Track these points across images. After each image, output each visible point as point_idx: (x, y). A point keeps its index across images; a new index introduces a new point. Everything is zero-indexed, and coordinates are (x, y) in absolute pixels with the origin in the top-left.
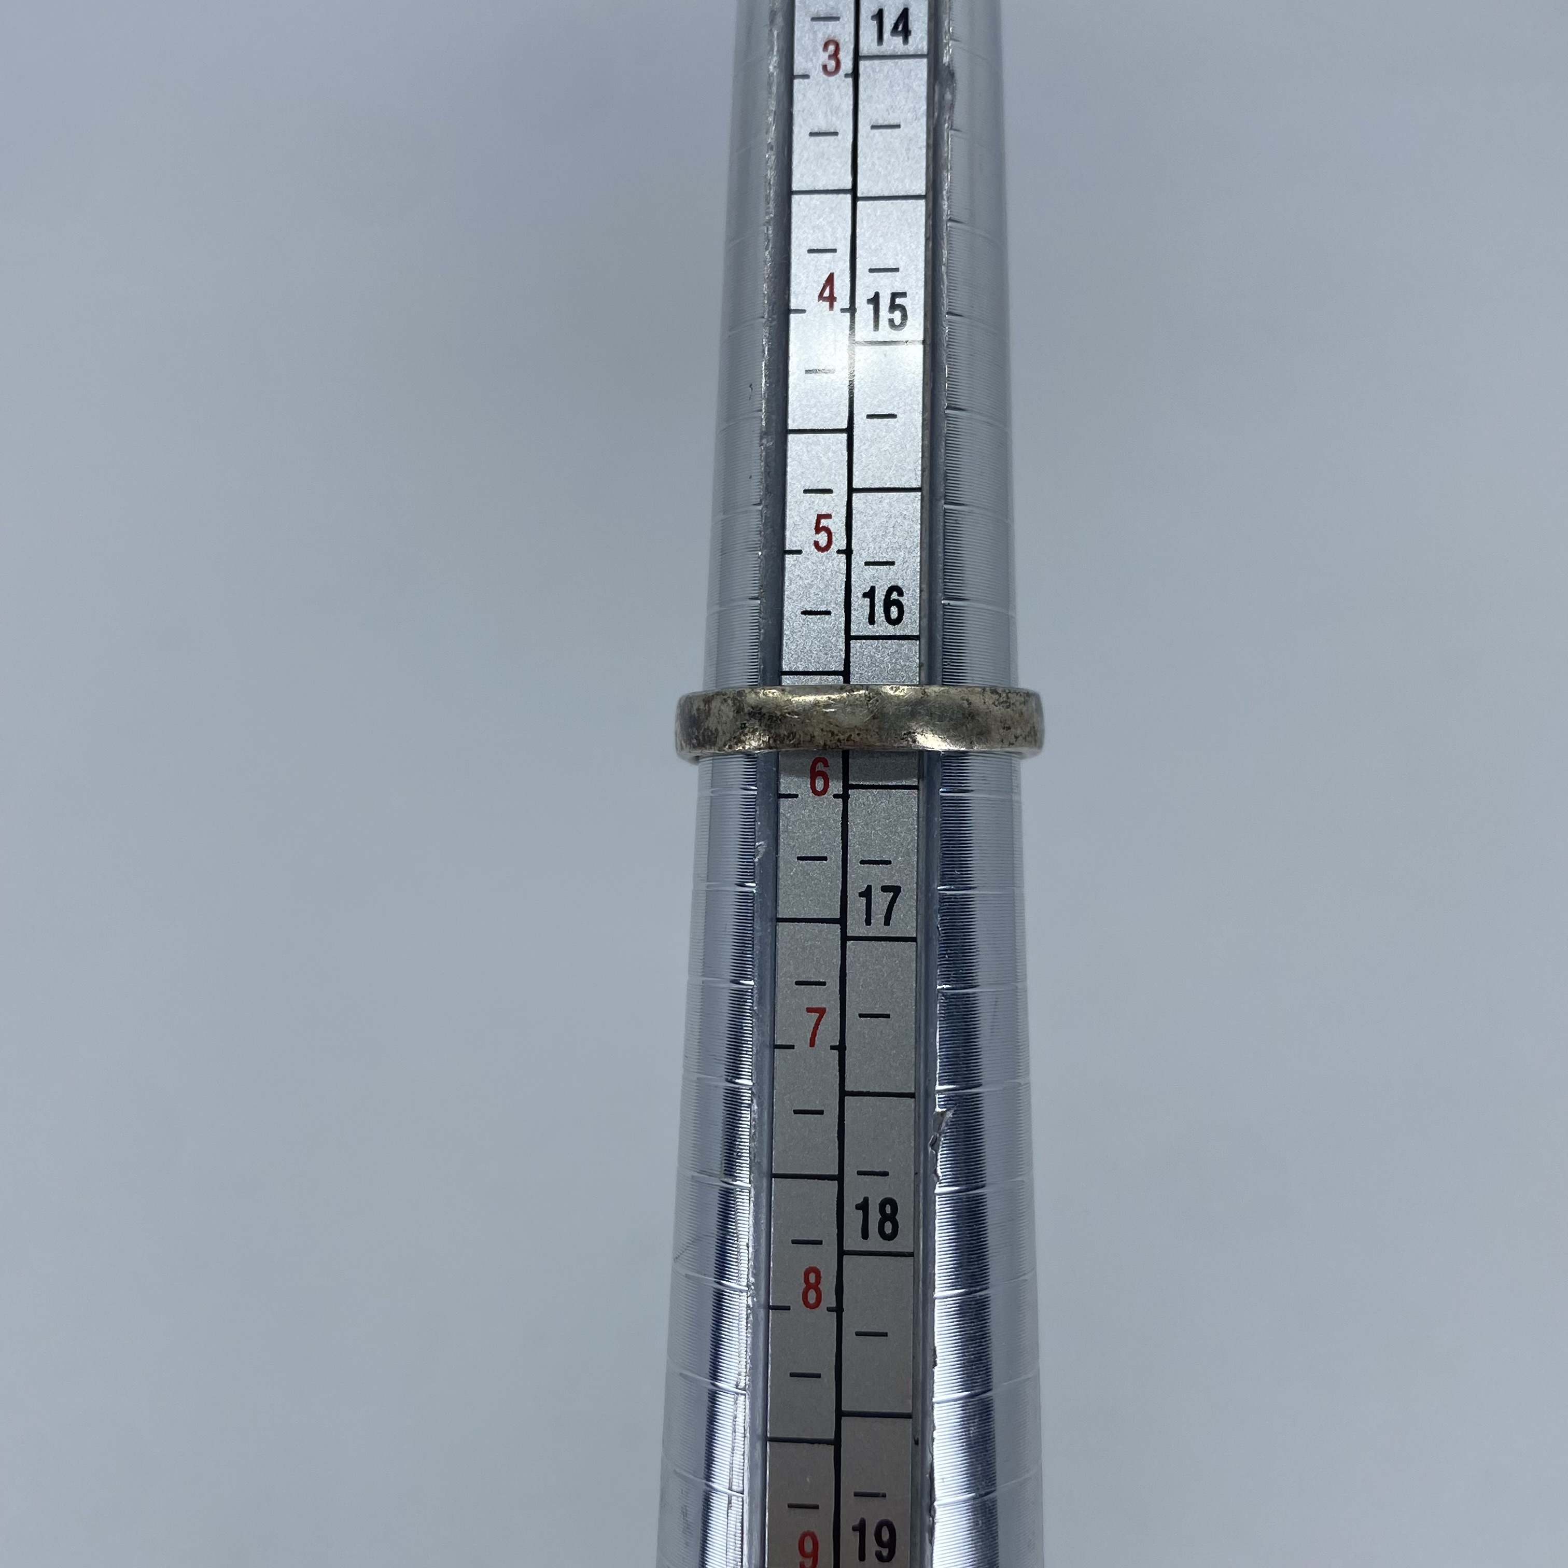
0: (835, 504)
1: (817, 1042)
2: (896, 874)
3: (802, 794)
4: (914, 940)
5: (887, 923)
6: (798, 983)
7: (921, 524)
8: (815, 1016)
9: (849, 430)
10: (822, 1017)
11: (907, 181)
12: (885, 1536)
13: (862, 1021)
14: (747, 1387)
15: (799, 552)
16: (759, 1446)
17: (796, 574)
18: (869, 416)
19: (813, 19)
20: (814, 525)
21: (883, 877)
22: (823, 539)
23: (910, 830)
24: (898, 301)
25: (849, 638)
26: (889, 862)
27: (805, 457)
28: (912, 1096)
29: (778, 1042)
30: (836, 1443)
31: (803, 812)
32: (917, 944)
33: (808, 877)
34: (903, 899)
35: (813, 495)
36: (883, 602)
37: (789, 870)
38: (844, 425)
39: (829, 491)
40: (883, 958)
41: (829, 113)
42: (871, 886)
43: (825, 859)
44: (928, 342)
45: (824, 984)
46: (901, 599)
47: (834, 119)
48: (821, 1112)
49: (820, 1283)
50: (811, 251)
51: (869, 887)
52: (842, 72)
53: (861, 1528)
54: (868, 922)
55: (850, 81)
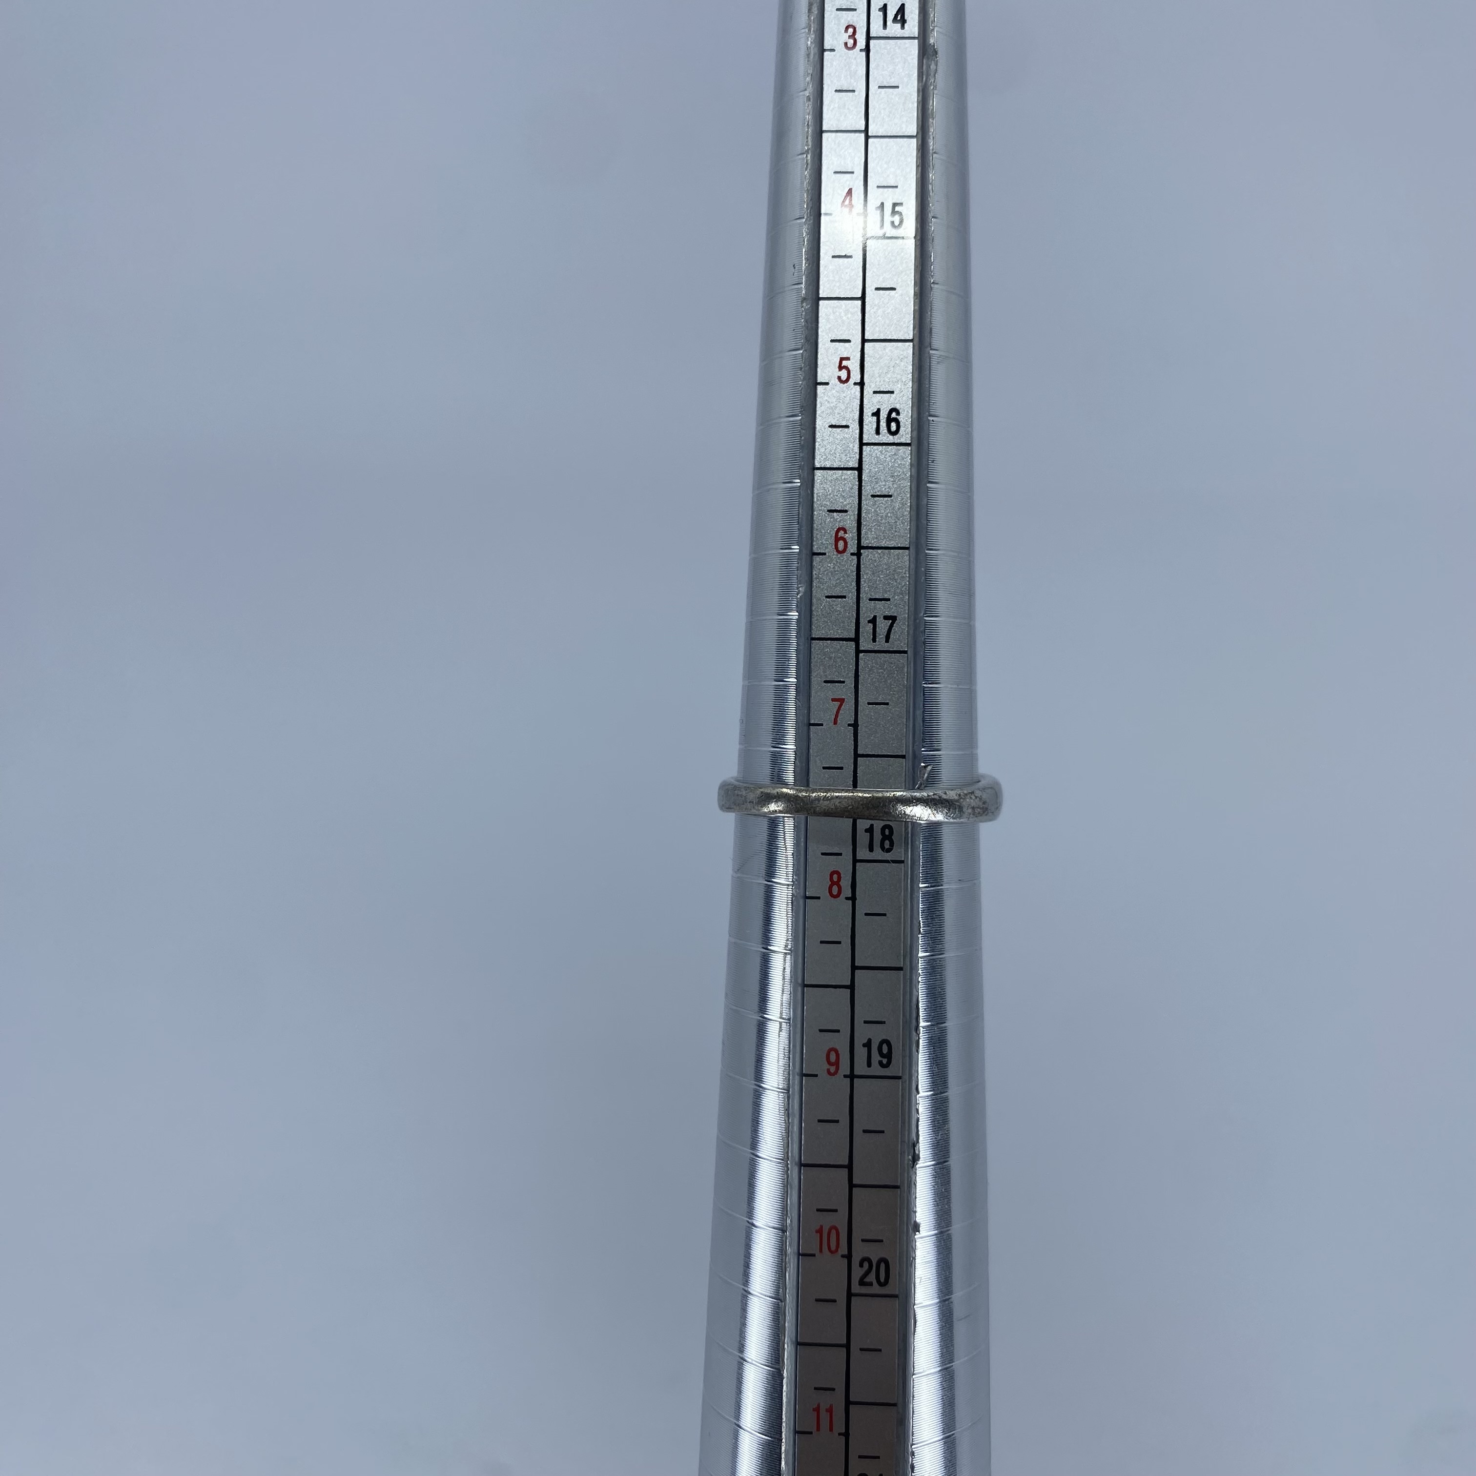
0: (853, 351)
1: (839, 721)
2: (894, 608)
3: (829, 552)
4: (905, 652)
5: (887, 641)
6: (826, 682)
7: (913, 365)
9: (863, 298)
10: (842, 705)
11: (904, 126)
12: (885, 1049)
13: (869, 707)
14: (793, 949)
15: (827, 384)
16: (800, 989)
17: (824, 399)
18: (877, 289)
19: (838, 10)
20: (837, 365)
21: (884, 610)
22: (844, 374)
23: (903, 577)
24: (897, 209)
25: (862, 444)
26: (888, 600)
27: (832, 317)
28: (903, 757)
29: (812, 722)
30: (852, 987)
31: (829, 565)
32: (908, 655)
33: (832, 610)
34: (898, 625)
35: (837, 343)
36: (885, 419)
37: (820, 605)
38: (860, 295)
39: (849, 341)
40: (885, 664)
41: (849, 77)
42: (876, 616)
43: (844, 597)
44: (918, 238)
45: (843, 682)
46: (898, 417)
47: (852, 81)
48: (841, 768)
49: (840, 881)
50: (836, 172)
51: (875, 617)
52: (858, 48)
53: (868, 1045)
54: (874, 640)
55: (864, 54)
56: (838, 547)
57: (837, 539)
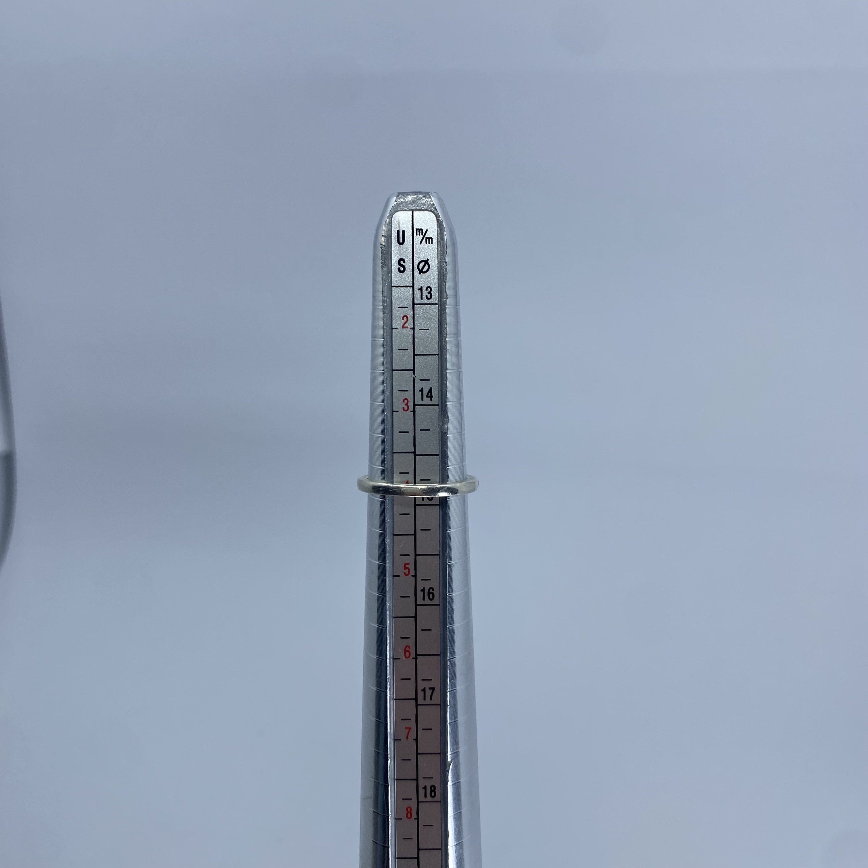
0: (411, 560)
1: (409, 737)
2: (433, 683)
3: (402, 657)
4: (440, 705)
5: (431, 699)
6: (402, 720)
8: (408, 729)
9: (415, 535)
10: (411, 730)
13: (423, 731)
15: (399, 576)
17: (398, 584)
18: (422, 530)
19: (399, 391)
20: (404, 567)
21: (429, 685)
22: (407, 571)
25: (416, 605)
26: (431, 680)
28: (440, 754)
30: (418, 858)
31: (402, 664)
33: (404, 685)
34: (436, 691)
36: (427, 593)
38: (413, 533)
39: (409, 555)
40: (429, 710)
41: (405, 425)
43: (411, 679)
45: (410, 719)
46: (433, 592)
47: (407, 427)
48: (410, 760)
49: (411, 811)
50: (400, 473)
51: (425, 688)
52: (409, 411)
54: (425, 699)
55: (412, 413)
56: (406, 656)
57: (406, 651)
